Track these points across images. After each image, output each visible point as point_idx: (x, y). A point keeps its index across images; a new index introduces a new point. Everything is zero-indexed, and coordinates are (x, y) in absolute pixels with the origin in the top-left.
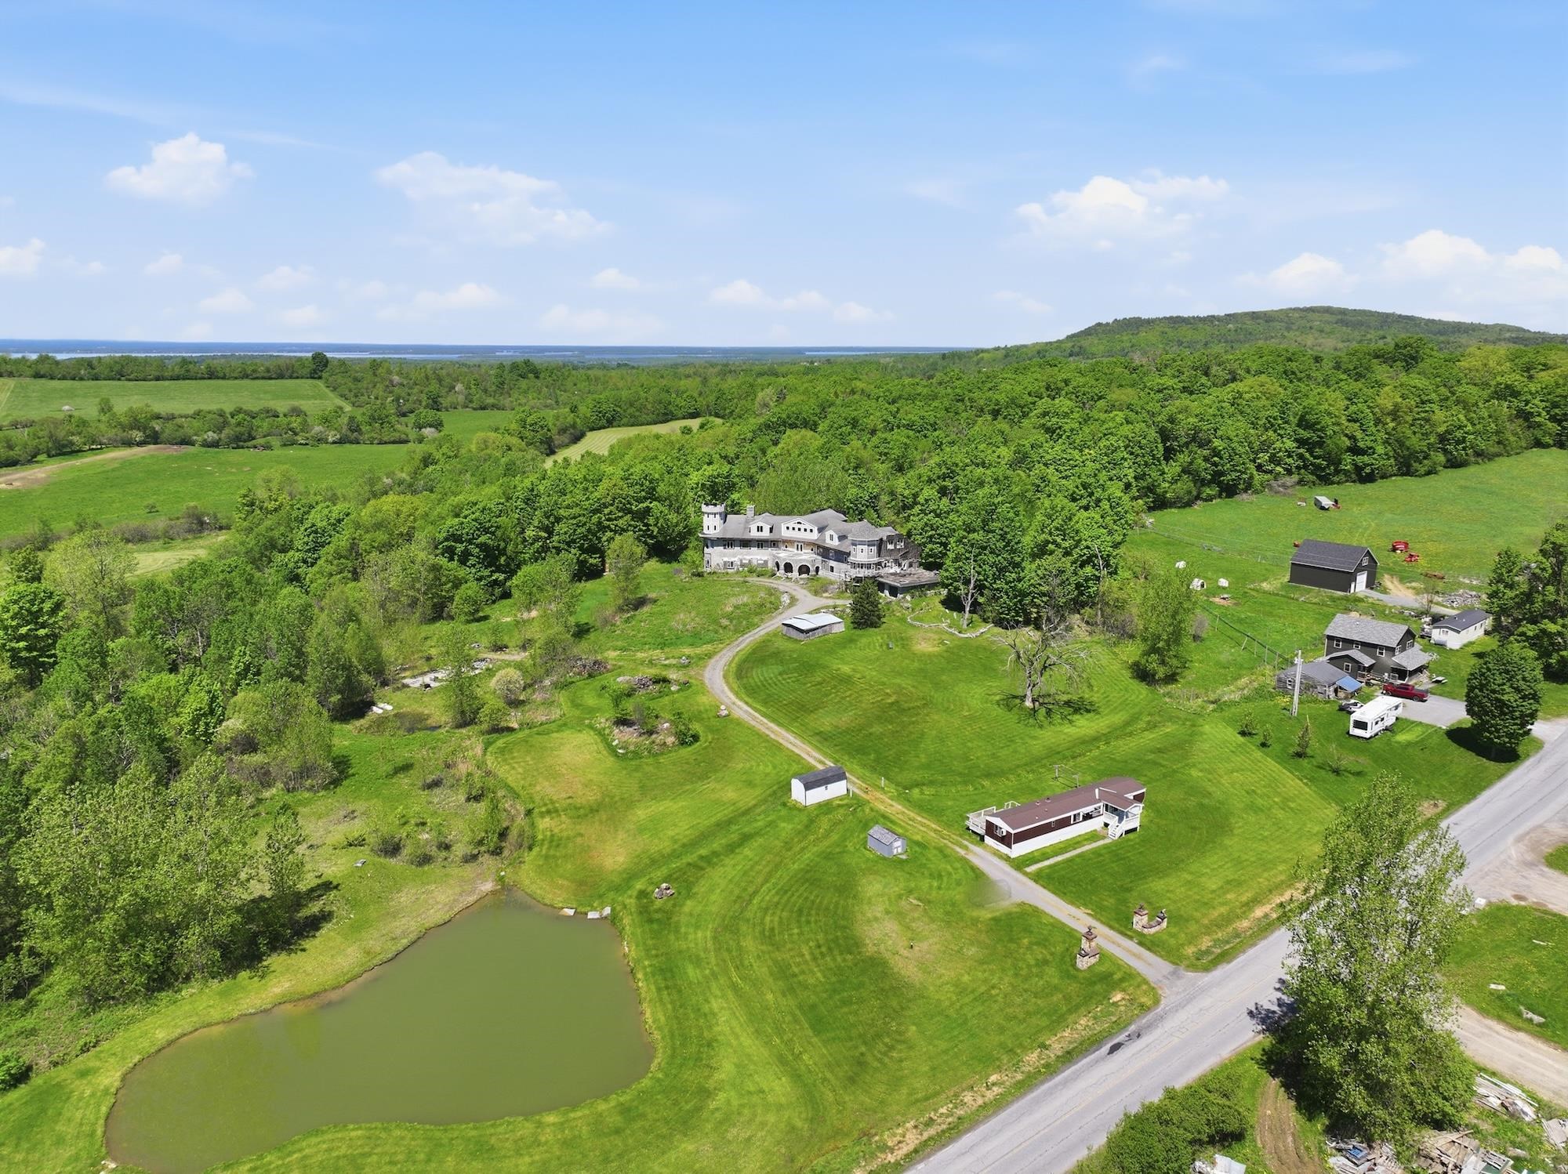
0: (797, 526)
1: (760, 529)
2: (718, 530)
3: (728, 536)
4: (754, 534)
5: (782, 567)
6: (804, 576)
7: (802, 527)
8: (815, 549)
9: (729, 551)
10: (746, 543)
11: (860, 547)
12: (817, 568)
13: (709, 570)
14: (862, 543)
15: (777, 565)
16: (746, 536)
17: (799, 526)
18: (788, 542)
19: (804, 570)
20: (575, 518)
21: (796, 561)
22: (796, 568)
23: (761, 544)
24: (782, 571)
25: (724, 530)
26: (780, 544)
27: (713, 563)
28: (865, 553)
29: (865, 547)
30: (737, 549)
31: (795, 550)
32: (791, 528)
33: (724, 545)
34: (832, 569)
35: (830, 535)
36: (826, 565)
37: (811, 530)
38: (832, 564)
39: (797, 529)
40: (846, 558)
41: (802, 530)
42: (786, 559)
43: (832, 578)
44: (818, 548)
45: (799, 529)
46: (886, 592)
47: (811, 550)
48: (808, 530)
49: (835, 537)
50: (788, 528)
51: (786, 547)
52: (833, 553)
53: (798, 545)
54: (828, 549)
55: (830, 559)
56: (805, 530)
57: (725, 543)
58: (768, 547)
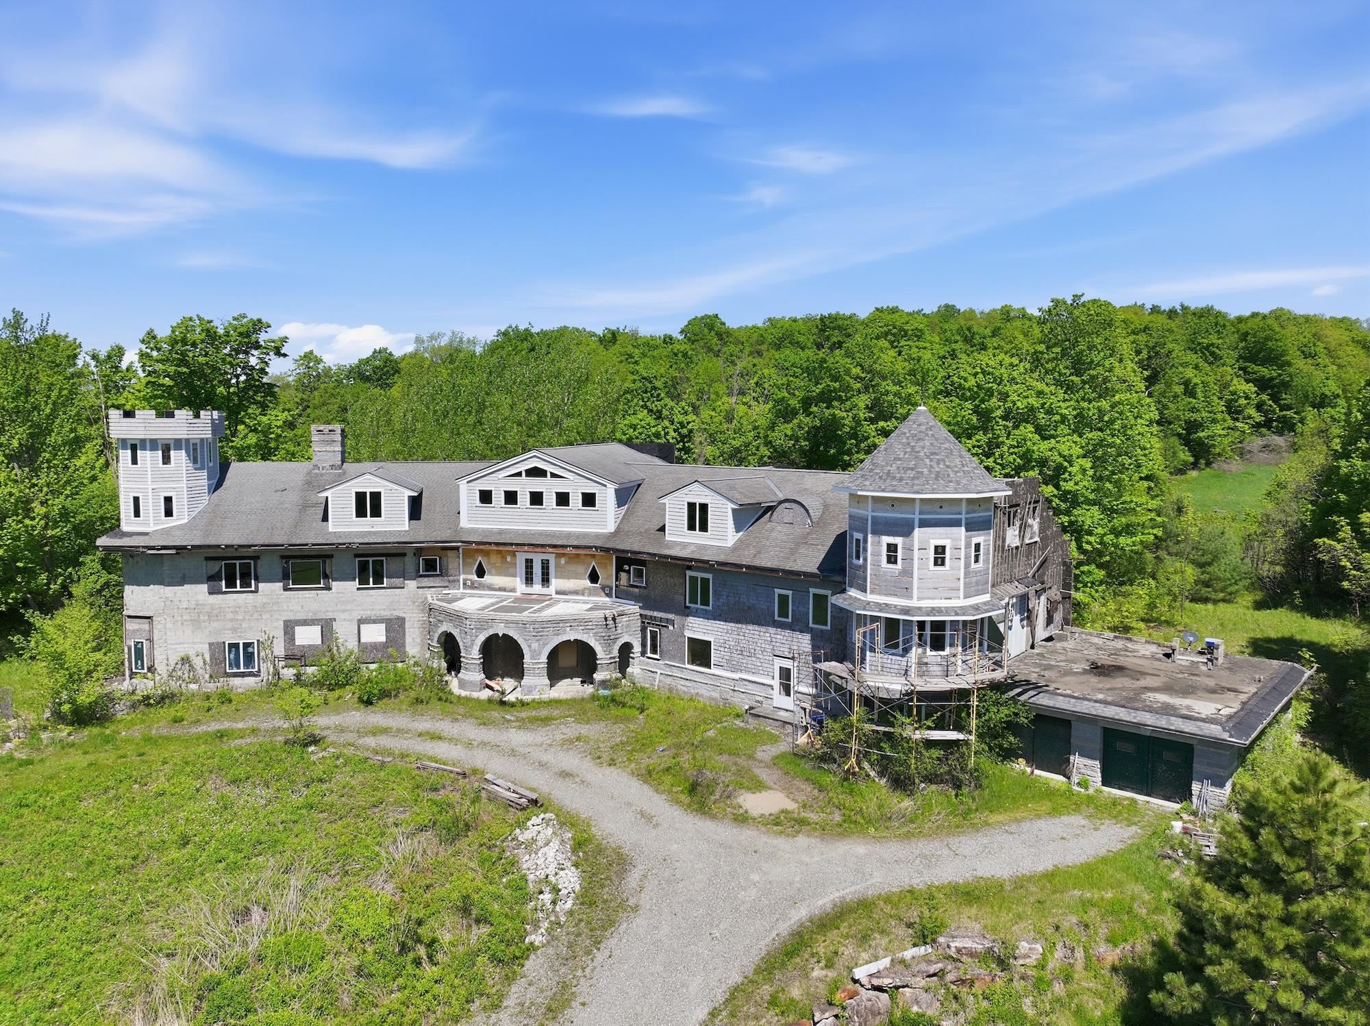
0: (525, 486)
1: (368, 505)
2: (182, 516)
3: (230, 535)
4: (345, 525)
5: (472, 654)
6: (570, 688)
7: (549, 488)
8: (608, 574)
9: (236, 601)
10: (307, 565)
11: (926, 538)
12: (626, 649)
13: (145, 686)
15: (451, 649)
16: (311, 535)
17: (536, 484)
18: (483, 555)
19: (569, 660)
21: (541, 628)
22: (535, 657)
23: (372, 563)
24: (472, 673)
25: (213, 516)
26: (454, 562)
27: (164, 656)
28: (955, 566)
29: (954, 538)
30: (270, 590)
31: (529, 580)
32: (498, 498)
33: (212, 578)
34: (700, 653)
35: (691, 506)
36: (665, 635)
37: (589, 500)
38: (698, 628)
39: (524, 499)
40: (783, 600)
41: (550, 500)
42: (483, 623)
43: (703, 691)
44: (619, 569)
45: (537, 498)
46: (1087, 769)
47: (594, 577)
48: (576, 500)
49: (722, 514)
50: (486, 497)
51: (481, 573)
52: (705, 582)
53: (529, 563)
54: (681, 565)
55: (686, 612)
56: (563, 499)
57: (215, 567)
58: (404, 576)
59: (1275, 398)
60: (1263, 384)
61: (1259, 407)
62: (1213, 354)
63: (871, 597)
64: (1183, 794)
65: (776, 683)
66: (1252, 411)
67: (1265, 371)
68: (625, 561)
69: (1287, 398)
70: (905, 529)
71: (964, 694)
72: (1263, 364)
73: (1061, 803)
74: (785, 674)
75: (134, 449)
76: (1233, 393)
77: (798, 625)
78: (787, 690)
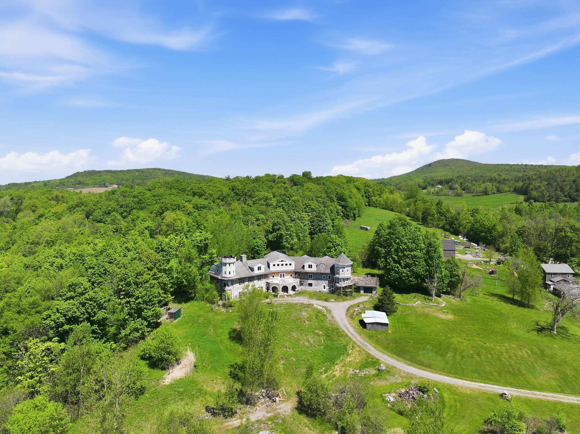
0: (280, 263)
1: (259, 268)
3: (243, 276)
4: (256, 272)
5: (270, 289)
7: (284, 263)
8: (294, 275)
9: (242, 285)
10: (251, 279)
12: (297, 286)
13: (231, 301)
14: (348, 266)
15: (268, 288)
16: (252, 274)
17: (282, 263)
18: (274, 274)
20: (147, 282)
23: (259, 277)
26: (270, 276)
27: (233, 296)
30: (247, 283)
31: (281, 277)
32: (276, 265)
33: (240, 283)
34: (310, 285)
35: (309, 265)
36: (304, 283)
37: (290, 264)
38: (310, 281)
39: (280, 265)
40: (324, 277)
41: (284, 265)
42: (282, 285)
43: (311, 290)
44: (295, 274)
45: (282, 265)
46: (362, 292)
47: (291, 276)
48: (288, 265)
49: (314, 266)
50: (274, 265)
51: (273, 277)
52: (311, 275)
53: (281, 275)
54: (307, 273)
55: (308, 279)
56: (286, 265)
57: (240, 281)
58: (263, 279)
59: (345, 209)
60: (343, 206)
61: (342, 212)
62: (332, 199)
63: (340, 276)
64: (372, 293)
65: (323, 287)
66: (341, 213)
67: (343, 203)
68: (296, 273)
69: (348, 209)
70: (344, 268)
71: (351, 285)
72: (342, 201)
73: (361, 296)
74: (324, 286)
75: (230, 264)
76: (338, 209)
77: (326, 280)
78: (324, 288)
